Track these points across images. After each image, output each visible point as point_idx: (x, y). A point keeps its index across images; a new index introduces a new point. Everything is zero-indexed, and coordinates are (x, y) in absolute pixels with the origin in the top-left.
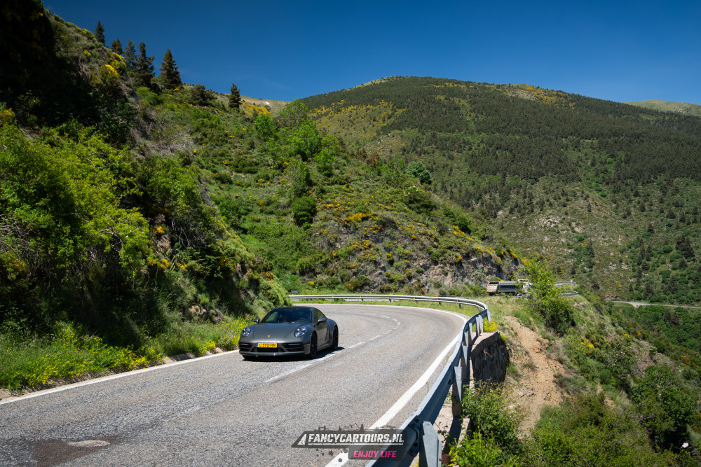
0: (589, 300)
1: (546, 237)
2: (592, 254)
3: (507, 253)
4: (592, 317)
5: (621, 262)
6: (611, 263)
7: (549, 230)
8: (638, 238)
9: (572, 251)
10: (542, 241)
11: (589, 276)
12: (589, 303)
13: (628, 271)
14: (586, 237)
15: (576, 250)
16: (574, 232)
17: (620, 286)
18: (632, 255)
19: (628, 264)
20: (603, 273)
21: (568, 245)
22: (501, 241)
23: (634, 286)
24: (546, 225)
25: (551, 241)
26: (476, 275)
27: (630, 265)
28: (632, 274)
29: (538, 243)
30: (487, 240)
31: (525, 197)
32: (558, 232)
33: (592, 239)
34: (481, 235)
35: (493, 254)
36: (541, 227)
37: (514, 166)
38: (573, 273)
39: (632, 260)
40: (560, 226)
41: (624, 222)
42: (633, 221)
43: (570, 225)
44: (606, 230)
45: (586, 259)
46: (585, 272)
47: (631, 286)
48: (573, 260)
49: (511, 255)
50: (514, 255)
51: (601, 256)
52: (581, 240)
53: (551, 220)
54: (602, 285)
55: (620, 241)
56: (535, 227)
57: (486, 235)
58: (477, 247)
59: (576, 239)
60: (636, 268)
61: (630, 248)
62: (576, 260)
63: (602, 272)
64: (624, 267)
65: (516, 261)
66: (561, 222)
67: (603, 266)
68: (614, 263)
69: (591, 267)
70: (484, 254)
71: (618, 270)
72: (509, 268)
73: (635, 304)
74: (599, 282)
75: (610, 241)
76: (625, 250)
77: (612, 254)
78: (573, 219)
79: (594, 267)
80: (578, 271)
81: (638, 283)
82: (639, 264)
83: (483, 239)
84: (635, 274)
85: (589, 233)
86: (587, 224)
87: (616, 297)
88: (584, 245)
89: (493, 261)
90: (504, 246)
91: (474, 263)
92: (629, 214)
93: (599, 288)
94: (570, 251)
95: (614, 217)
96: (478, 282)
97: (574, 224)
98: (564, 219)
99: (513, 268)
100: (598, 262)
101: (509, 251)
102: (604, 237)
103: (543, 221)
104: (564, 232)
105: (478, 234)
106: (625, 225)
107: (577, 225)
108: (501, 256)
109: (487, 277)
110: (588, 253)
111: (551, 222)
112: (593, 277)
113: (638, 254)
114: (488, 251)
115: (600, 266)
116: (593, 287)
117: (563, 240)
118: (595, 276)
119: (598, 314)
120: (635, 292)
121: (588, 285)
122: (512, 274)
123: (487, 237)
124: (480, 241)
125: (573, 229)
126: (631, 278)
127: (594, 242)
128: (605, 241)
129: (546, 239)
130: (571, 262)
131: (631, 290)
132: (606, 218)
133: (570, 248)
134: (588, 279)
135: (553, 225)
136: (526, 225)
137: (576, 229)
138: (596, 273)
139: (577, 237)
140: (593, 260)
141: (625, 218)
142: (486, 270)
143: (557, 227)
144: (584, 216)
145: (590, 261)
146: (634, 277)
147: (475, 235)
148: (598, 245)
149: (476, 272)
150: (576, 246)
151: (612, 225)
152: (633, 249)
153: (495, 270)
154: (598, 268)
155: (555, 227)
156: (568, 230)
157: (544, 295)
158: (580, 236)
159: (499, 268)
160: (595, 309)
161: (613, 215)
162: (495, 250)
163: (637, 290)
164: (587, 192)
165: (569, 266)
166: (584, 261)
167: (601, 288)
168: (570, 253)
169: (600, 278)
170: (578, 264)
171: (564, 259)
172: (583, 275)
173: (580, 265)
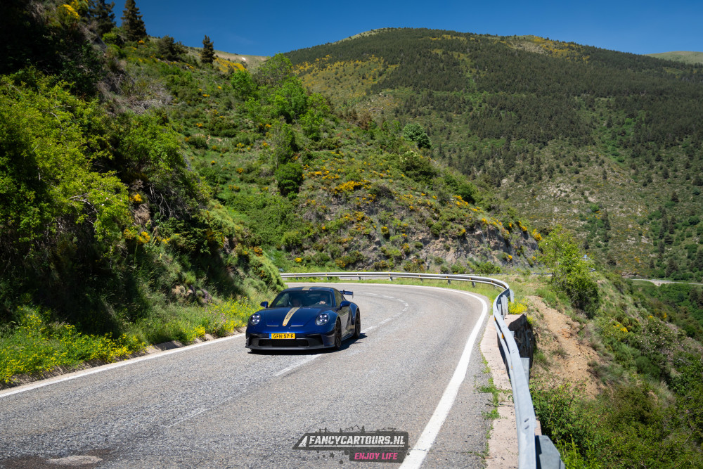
0: (608, 278)
1: (556, 208)
2: (608, 227)
3: (515, 225)
4: (611, 297)
5: (640, 235)
6: (629, 237)
7: (559, 200)
8: (660, 208)
9: (585, 223)
10: (551, 212)
11: (604, 251)
12: (607, 280)
13: (649, 245)
14: (601, 207)
15: (590, 222)
16: (587, 202)
17: (640, 262)
18: (653, 227)
19: (648, 237)
20: (620, 248)
21: (581, 216)
22: (509, 212)
23: (655, 262)
24: (555, 194)
25: (561, 212)
26: (482, 249)
27: (651, 238)
28: (653, 248)
29: (547, 215)
30: (493, 211)
31: (532, 163)
32: (570, 202)
33: (608, 210)
34: (487, 205)
35: (500, 226)
36: (550, 197)
37: (520, 129)
38: (587, 248)
39: (653, 233)
40: (571, 195)
41: (644, 190)
42: (655, 188)
43: (583, 194)
44: (623, 200)
45: (601, 232)
46: (599, 247)
47: (652, 263)
48: (586, 233)
49: (520, 228)
50: (524, 227)
51: (618, 228)
52: (595, 211)
53: (561, 188)
54: (619, 261)
55: (639, 211)
56: (544, 197)
57: (492, 205)
58: (483, 219)
59: (590, 210)
60: (657, 242)
61: (651, 219)
62: (589, 233)
63: (619, 246)
64: (645, 241)
65: (525, 234)
66: (573, 191)
67: (620, 240)
68: (632, 236)
69: (606, 241)
70: (490, 227)
71: (637, 244)
72: (517, 242)
73: (657, 283)
74: (615, 258)
75: (628, 212)
76: (645, 221)
77: (630, 226)
78: (586, 187)
79: (610, 242)
80: (591, 245)
81: (661, 259)
82: (661, 238)
83: (489, 209)
84: (657, 248)
85: (604, 203)
86: (602, 192)
87: (635, 274)
88: (599, 216)
89: (500, 234)
90: (512, 217)
91: (479, 237)
92: (650, 181)
93: (615, 264)
94: (583, 223)
95: (633, 185)
96: (484, 257)
97: (587, 193)
98: (576, 187)
99: (522, 242)
100: (614, 235)
101: (518, 223)
102: (621, 207)
103: (553, 190)
104: (576, 202)
105: (483, 205)
106: (645, 193)
107: (591, 193)
108: (509, 229)
109: (493, 252)
110: (603, 225)
111: (561, 191)
112: (608, 252)
113: (661, 226)
114: (495, 223)
115: (617, 240)
116: (608, 263)
117: (575, 211)
118: (610, 251)
119: (618, 293)
120: (657, 268)
121: (603, 261)
122: (521, 249)
123: (493, 208)
124: (486, 212)
125: (586, 198)
126: (652, 254)
127: (611, 212)
128: (623, 212)
129: (556, 210)
130: (584, 235)
131: (652, 267)
132: (624, 185)
133: (582, 220)
134: (603, 254)
135: (563, 194)
136: (533, 194)
137: (590, 199)
138: (612, 248)
139: (590, 208)
140: (609, 233)
141: (645, 185)
142: (492, 244)
143: (568, 196)
144: (598, 184)
145: (605, 234)
146: (656, 252)
147: (479, 205)
148: (614, 216)
149: (481, 246)
150: (590, 217)
151: (630, 194)
152: (654, 220)
153: (502, 244)
154: (614, 242)
155: (566, 196)
156: (580, 199)
157: (569, 271)
158: (594, 206)
159: (507, 242)
160: (615, 289)
161: (632, 182)
162: (502, 222)
163: (658, 266)
164: (602, 157)
165: (582, 239)
166: (598, 234)
167: (618, 264)
168: (583, 225)
169: (616, 253)
170: (592, 238)
171: (576, 232)
172: (598, 250)
173: (595, 238)
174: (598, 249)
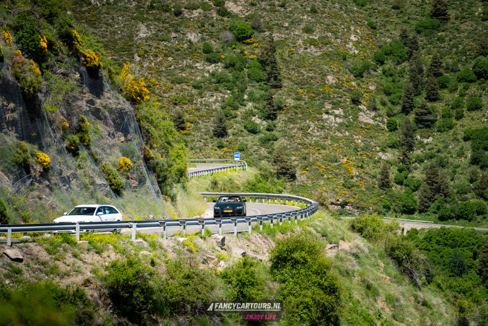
2: (274, 80)
5: (356, 102)
6: (328, 106)
9: (219, 68)
11: (265, 142)
13: (376, 128)
15: (230, 66)
16: (225, 13)
17: (354, 172)
18: (386, 82)
19: (375, 109)
20: (306, 135)
21: (208, 50)
23: (393, 173)
25: (156, 38)
27: (383, 111)
33: (276, 36)
38: (221, 133)
39: (386, 99)
44: (314, 11)
45: (258, 93)
46: (254, 131)
47: (385, 174)
48: (219, 96)
51: (301, 84)
52: (243, 38)
54: (304, 168)
55: (353, 42)
60: (397, 120)
62: (228, 95)
63: (304, 130)
64: (366, 117)
68: (336, 106)
69: (271, 117)
71: (348, 127)
74: (294, 160)
75: (325, 42)
76: (366, 68)
77: (331, 79)
79: (281, 117)
80: (234, 127)
81: (405, 164)
82: (405, 110)
84: (397, 137)
85: (265, 17)
87: (343, 205)
88: (252, 52)
93: (293, 177)
94: (211, 68)
100: (290, 102)
102: (308, 30)
110: (264, 75)
112: (277, 145)
113: (405, 81)
117: (193, 37)
118: (282, 142)
120: (396, 189)
127: (283, 42)
128: (313, 43)
129: (143, 32)
130: (214, 100)
131: (385, 184)
133: (210, 61)
134: (263, 151)
137: (231, 6)
140: (278, 96)
145: (269, 100)
146: (393, 146)
148: (291, 53)
150: (230, 54)
152: (389, 65)
154: (291, 120)
158: (240, 24)
163: (400, 183)
165: (210, 112)
166: (252, 99)
167: (301, 177)
168: (213, 75)
169: (297, 149)
170: (236, 108)
171: (194, 91)
172: (250, 140)
173: (242, 110)
174: (251, 137)
